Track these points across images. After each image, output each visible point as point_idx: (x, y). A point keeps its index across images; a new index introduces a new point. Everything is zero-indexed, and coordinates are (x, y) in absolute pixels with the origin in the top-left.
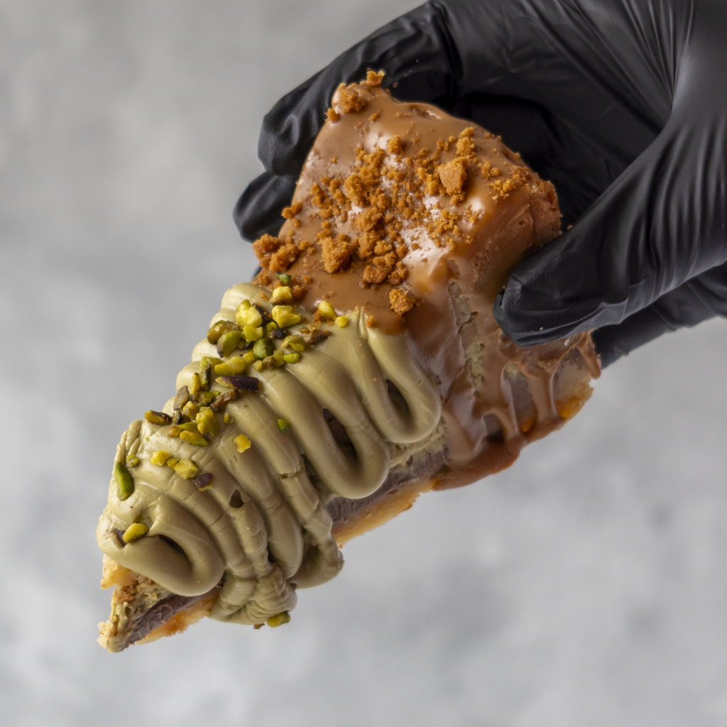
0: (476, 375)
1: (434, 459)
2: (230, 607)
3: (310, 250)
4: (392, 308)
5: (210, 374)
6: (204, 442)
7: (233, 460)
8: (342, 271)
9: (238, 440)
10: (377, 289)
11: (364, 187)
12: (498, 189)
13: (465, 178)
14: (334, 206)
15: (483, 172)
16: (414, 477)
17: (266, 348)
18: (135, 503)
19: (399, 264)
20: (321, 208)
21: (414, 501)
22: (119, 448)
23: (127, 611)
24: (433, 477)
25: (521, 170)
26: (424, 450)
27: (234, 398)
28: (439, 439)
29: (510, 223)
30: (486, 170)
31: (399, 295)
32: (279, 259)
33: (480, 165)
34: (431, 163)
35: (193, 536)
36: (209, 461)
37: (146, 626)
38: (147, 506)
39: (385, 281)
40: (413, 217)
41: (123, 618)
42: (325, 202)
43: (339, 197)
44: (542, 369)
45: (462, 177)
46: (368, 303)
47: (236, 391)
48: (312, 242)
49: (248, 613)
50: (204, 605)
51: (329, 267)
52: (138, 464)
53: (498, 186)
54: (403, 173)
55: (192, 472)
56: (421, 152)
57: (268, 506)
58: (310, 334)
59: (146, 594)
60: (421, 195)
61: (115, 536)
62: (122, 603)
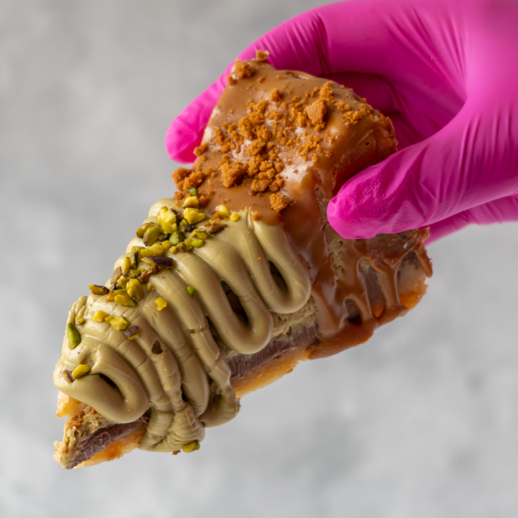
0: (337, 266)
1: (308, 333)
2: (155, 437)
3: (213, 174)
4: (272, 207)
5: (137, 256)
6: (132, 304)
7: (154, 316)
8: (235, 185)
9: (158, 301)
10: (261, 196)
11: (252, 125)
12: (349, 118)
13: (325, 112)
14: (231, 142)
15: (338, 108)
16: (293, 346)
17: (179, 237)
18: (81, 350)
19: (277, 176)
20: (222, 145)
21: (294, 366)
22: (70, 313)
23: (76, 433)
24: (308, 348)
25: (367, 107)
26: (300, 324)
27: (155, 272)
28: (311, 316)
29: (359, 143)
30: (340, 107)
31: (277, 197)
32: (190, 181)
33: (336, 104)
34: (301, 106)
35: (124, 374)
36: (136, 317)
37: (91, 448)
38: (90, 351)
39: (267, 190)
40: (288, 143)
41: (73, 439)
42: (225, 141)
43: (235, 135)
44: (388, 265)
45: (323, 111)
46: (254, 205)
47: (157, 267)
48: (214, 169)
49: (169, 441)
50: (135, 439)
51: (226, 183)
52: (83, 323)
53: (349, 116)
54: (281, 114)
55: (123, 324)
56: (294, 98)
57: (181, 354)
58: (212, 226)
59: (90, 421)
60: (294, 128)
61: (66, 375)
62: (72, 428)
